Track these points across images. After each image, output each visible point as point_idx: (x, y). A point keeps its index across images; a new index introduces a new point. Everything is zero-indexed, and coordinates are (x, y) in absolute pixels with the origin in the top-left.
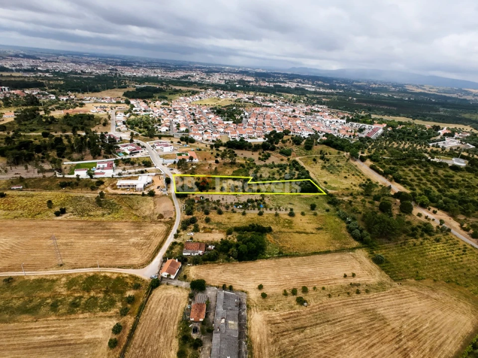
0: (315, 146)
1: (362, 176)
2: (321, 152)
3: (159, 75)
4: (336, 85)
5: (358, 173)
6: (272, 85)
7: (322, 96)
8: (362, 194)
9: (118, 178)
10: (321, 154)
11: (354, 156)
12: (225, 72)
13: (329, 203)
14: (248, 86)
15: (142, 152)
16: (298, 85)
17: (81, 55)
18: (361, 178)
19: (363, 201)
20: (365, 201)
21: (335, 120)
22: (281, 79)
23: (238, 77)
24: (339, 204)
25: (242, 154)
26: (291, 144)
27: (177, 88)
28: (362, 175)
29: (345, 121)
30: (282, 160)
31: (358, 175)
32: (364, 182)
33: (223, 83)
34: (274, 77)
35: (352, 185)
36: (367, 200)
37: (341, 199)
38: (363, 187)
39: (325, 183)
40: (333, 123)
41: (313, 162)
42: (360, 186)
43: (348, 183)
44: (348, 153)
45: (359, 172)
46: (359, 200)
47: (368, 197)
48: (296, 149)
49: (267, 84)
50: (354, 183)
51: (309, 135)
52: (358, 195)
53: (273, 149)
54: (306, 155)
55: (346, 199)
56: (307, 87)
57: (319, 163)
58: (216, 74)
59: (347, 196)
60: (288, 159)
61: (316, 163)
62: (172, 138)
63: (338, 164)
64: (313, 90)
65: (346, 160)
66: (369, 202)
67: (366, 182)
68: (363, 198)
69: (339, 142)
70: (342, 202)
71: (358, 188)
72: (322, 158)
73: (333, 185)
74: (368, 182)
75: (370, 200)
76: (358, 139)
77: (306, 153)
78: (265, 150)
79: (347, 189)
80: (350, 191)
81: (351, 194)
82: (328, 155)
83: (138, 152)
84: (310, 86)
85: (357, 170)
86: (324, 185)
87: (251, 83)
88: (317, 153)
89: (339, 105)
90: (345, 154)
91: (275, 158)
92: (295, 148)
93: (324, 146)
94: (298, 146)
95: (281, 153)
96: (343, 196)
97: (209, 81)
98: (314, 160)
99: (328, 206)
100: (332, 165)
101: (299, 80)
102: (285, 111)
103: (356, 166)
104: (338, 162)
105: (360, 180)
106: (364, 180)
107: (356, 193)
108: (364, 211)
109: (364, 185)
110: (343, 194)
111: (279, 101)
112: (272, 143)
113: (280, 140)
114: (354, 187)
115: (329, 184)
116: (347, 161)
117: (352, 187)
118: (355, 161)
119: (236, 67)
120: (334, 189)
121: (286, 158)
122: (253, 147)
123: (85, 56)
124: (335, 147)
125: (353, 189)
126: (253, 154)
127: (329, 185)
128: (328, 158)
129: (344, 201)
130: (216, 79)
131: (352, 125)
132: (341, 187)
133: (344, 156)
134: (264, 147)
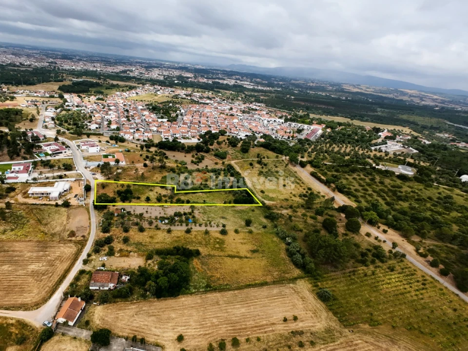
0: (252, 149)
1: (302, 185)
2: (258, 156)
3: (99, 69)
4: (273, 83)
5: (298, 181)
6: (210, 82)
7: (260, 94)
8: (302, 206)
9: (33, 183)
10: (258, 157)
11: (294, 161)
12: (165, 67)
13: (266, 217)
14: (186, 82)
15: (65, 152)
16: (236, 82)
17: (22, 47)
18: (301, 186)
19: (304, 215)
20: (307, 216)
21: (273, 119)
22: (220, 76)
23: (177, 73)
24: (278, 219)
25: (174, 156)
26: (227, 146)
27: (115, 83)
28: (302, 183)
29: (283, 121)
30: (216, 164)
31: (298, 183)
32: (304, 192)
33: (162, 78)
34: (213, 74)
35: (291, 195)
36: (308, 214)
37: (280, 212)
38: (303, 197)
39: (262, 192)
40: (271, 122)
41: (249, 166)
42: (300, 196)
43: (287, 192)
44: (288, 157)
45: (299, 180)
46: (299, 214)
47: (309, 210)
48: (232, 152)
49: (205, 80)
50: (294, 192)
51: (246, 136)
52: (298, 207)
53: (207, 151)
54: (242, 158)
55: (284, 212)
56: (245, 84)
57: (256, 168)
58: (156, 69)
59: (286, 209)
60: (223, 163)
61: (253, 168)
62: (101, 136)
63: (276, 169)
64: (252, 87)
65: (285, 165)
66: (311, 217)
67: (307, 192)
68: (304, 211)
69: (278, 144)
70: (280, 217)
71: (297, 199)
72: (259, 162)
73: (271, 195)
74: (309, 192)
75: (312, 215)
76: (297, 141)
77: (242, 156)
78: (198, 152)
79: (287, 200)
80: (290, 203)
81: (291, 207)
82: (266, 159)
83: (61, 153)
84: (248, 83)
85: (296, 177)
86: (261, 194)
87: (190, 79)
88: (254, 157)
89: (277, 104)
90: (284, 158)
91: (209, 162)
92: (230, 150)
93: (262, 148)
94: (234, 148)
95: (216, 155)
96: (281, 209)
97: (147, 76)
98: (251, 164)
99: (264, 221)
100: (269, 170)
101: (238, 77)
102: (222, 109)
103: (296, 172)
104: (276, 167)
105: (301, 189)
106: (304, 189)
107: (296, 205)
108: (305, 228)
109: (305, 196)
110: (282, 207)
111: (216, 98)
112: (207, 145)
113: (216, 141)
114: (293, 198)
115: (266, 193)
116: (286, 167)
117: (291, 197)
118: (295, 166)
119: (176, 62)
120: (272, 199)
121: (221, 162)
122: (186, 148)
123: (26, 48)
124: (273, 150)
125: (292, 200)
126: (185, 156)
127: (266, 195)
128: (266, 162)
129: (283, 215)
130: (155, 74)
131: (290, 125)
132: (279, 198)
133: (283, 161)
134: (198, 148)
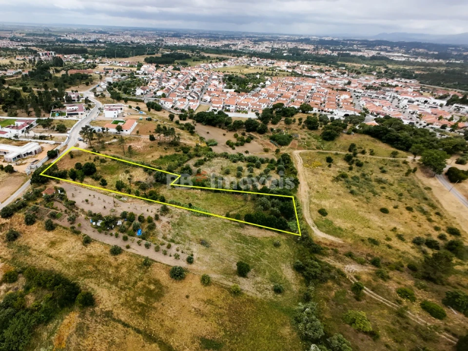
0: (345, 135)
1: (434, 217)
2: (352, 147)
3: (200, 44)
4: (450, 54)
5: (426, 208)
6: (335, 54)
7: (415, 67)
8: (412, 268)
10: (350, 150)
11: (432, 167)
12: (280, 40)
13: (298, 269)
14: (299, 55)
15: (82, 114)
16: (379, 54)
18: (430, 220)
19: (404, 293)
20: (413, 299)
21: (423, 99)
22: (355, 47)
23: (291, 45)
24: (324, 280)
25: (208, 133)
26: (300, 127)
27: (206, 55)
28: (438, 214)
29: (444, 102)
30: (266, 151)
31: (424, 213)
32: (435, 236)
33: (268, 51)
34: (346, 44)
35: (391, 235)
36: (420, 295)
37: (338, 265)
38: (425, 248)
39: (323, 212)
40: (416, 103)
41: (325, 163)
42: (417, 242)
43: (385, 226)
44: (418, 158)
45: (433, 206)
46: (392, 286)
47: (429, 285)
48: (303, 137)
49: (329, 52)
50: (401, 229)
51: (346, 115)
52: (398, 268)
53: (262, 131)
54: (318, 148)
55: (351, 268)
56: (393, 56)
57: (337, 167)
58: (266, 42)
59: (362, 263)
60: (277, 151)
61: (330, 166)
62: (139, 103)
63: (381, 176)
64: (403, 59)
65: (406, 171)
66: (425, 307)
67: (442, 237)
68: (410, 283)
69: (406, 133)
70: (333, 278)
71: (407, 247)
72: (348, 159)
73: (339, 222)
74: (450, 238)
75: (434, 301)
76: (462, 134)
77: (319, 144)
78: (248, 131)
79: (374, 242)
80: (377, 252)
81: (375, 263)
82: (368, 155)
83: (77, 114)
84: (400, 54)
85: (426, 199)
86: (316, 215)
87: (305, 52)
88: (344, 149)
89: (443, 80)
90: (410, 158)
91: (256, 147)
92: (303, 134)
93: (367, 137)
94: (310, 132)
95: (273, 139)
96: (347, 259)
97: (252, 49)
98: (329, 160)
99: (288, 274)
100: (364, 175)
101: (383, 47)
102: (334, 83)
103: (429, 189)
104: (384, 172)
105: (427, 226)
106: (437, 229)
107: (394, 260)
108: (391, 332)
109: (431, 244)
110: (350, 255)
111: (333, 71)
112: (266, 123)
113: (283, 119)
114: (395, 243)
115: (329, 217)
116: (407, 174)
117: (389, 239)
118: (432, 176)
120: (335, 231)
121: (275, 148)
122: (232, 124)
124: (391, 141)
125: (389, 247)
126: (224, 135)
127: (327, 220)
128: (362, 160)
129: (343, 275)
130: (262, 48)
131: (458, 109)
132: (356, 232)
133: (405, 162)
134: (250, 126)
